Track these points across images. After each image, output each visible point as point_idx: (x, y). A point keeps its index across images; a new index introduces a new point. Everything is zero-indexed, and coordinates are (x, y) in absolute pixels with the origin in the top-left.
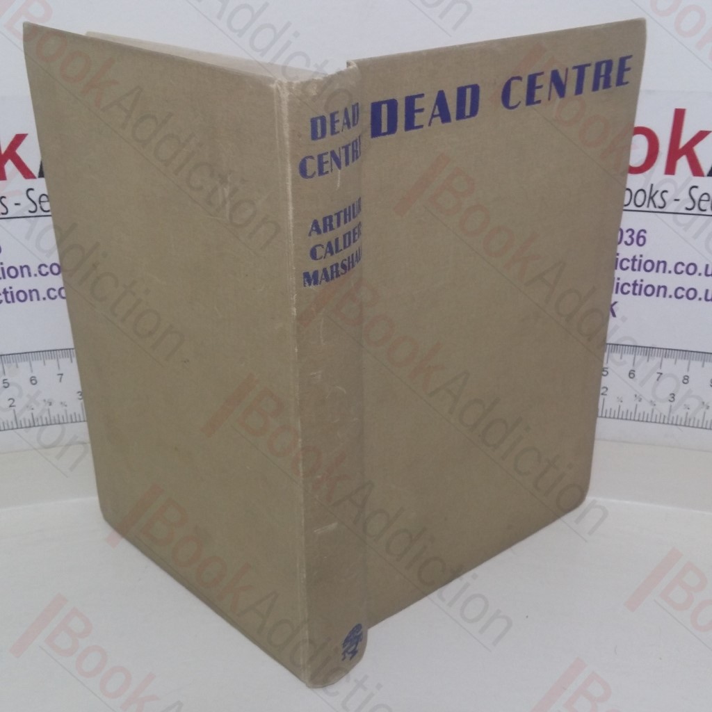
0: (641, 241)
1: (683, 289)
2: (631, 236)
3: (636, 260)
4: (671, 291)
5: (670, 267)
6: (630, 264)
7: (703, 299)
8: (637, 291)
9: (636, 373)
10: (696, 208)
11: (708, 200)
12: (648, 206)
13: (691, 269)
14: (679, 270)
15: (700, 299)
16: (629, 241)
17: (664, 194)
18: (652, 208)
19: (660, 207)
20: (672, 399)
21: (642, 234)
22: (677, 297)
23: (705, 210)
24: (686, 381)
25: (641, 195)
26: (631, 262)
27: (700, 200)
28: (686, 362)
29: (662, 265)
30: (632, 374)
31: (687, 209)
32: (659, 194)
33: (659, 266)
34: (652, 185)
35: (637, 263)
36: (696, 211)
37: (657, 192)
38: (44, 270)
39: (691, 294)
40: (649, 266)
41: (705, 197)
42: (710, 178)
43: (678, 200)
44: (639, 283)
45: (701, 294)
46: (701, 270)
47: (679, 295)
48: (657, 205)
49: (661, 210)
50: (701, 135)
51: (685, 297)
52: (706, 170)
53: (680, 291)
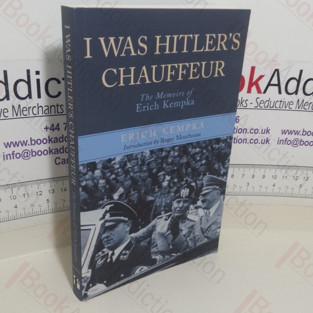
0: (237, 121)
1: (253, 140)
3: (235, 129)
4: (248, 141)
5: (248, 131)
7: (260, 143)
8: (235, 142)
9: (234, 176)
10: (259, 106)
12: (240, 106)
13: (256, 131)
14: (252, 132)
17: (247, 101)
18: (242, 107)
20: (248, 185)
21: (238, 118)
23: (262, 107)
24: (253, 177)
27: (260, 103)
28: (254, 169)
30: (232, 176)
31: (255, 107)
32: (244, 101)
33: (244, 131)
34: (242, 97)
36: (259, 107)
37: (244, 100)
39: (256, 141)
40: (240, 131)
41: (262, 102)
42: (264, 94)
43: (251, 103)
44: (236, 138)
45: (260, 141)
46: (260, 131)
47: (251, 142)
48: (244, 106)
49: (245, 108)
50: (261, 77)
51: (253, 143)
52: (263, 91)
53: (252, 140)
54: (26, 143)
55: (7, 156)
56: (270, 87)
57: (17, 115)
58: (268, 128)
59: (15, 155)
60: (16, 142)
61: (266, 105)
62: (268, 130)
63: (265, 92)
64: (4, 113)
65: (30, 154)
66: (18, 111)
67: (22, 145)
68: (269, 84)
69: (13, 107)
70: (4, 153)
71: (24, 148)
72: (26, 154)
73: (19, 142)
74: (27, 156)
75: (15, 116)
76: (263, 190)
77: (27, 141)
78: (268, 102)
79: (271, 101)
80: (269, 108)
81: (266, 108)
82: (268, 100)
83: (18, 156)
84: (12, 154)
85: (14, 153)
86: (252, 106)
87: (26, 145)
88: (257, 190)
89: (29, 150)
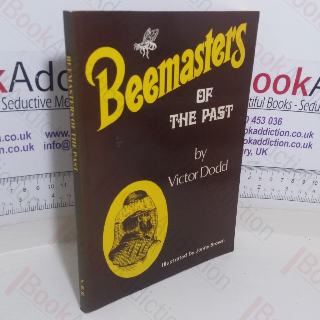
0: (280, 123)
2: (276, 121)
3: (277, 131)
4: (290, 144)
5: (291, 134)
6: (274, 133)
7: (303, 147)
8: (276, 144)
9: (273, 179)
11: (308, 106)
12: (284, 108)
13: (299, 134)
14: (294, 135)
15: (301, 147)
16: (275, 123)
17: (291, 103)
18: (285, 109)
19: (289, 109)
20: (286, 189)
21: (280, 120)
22: (292, 146)
23: (307, 110)
24: (293, 182)
25: (281, 103)
26: (275, 132)
27: (305, 106)
28: (294, 174)
29: (287, 133)
30: (271, 179)
31: (299, 109)
32: (289, 103)
33: (286, 133)
34: (286, 99)
35: (277, 132)
36: (303, 110)
38: (8, 138)
39: (298, 145)
40: (282, 133)
41: (307, 105)
42: (310, 97)
43: (296, 106)
44: (277, 140)
45: (302, 145)
46: (303, 135)
47: (293, 145)
48: (287, 108)
49: (289, 110)
50: (308, 79)
51: (295, 147)
52: (308, 93)
53: (294, 144)
54: (66, 133)
55: (47, 145)
56: (316, 90)
57: (59, 106)
58: (311, 132)
59: (55, 145)
60: (57, 132)
61: (311, 109)
62: (312, 134)
63: (310, 95)
64: (48, 103)
65: (70, 145)
66: (61, 102)
67: (63, 136)
68: (316, 87)
69: (56, 97)
70: (45, 142)
71: (65, 138)
72: (66, 144)
73: (60, 133)
74: (67, 147)
75: (58, 107)
76: (302, 195)
77: (68, 132)
78: (313, 105)
79: (317, 104)
80: (314, 111)
81: (311, 111)
82: (314, 103)
83: (58, 146)
84: (52, 144)
85: (55, 143)
86: (297, 109)
87: (66, 136)
88: (296, 195)
89: (68, 141)
